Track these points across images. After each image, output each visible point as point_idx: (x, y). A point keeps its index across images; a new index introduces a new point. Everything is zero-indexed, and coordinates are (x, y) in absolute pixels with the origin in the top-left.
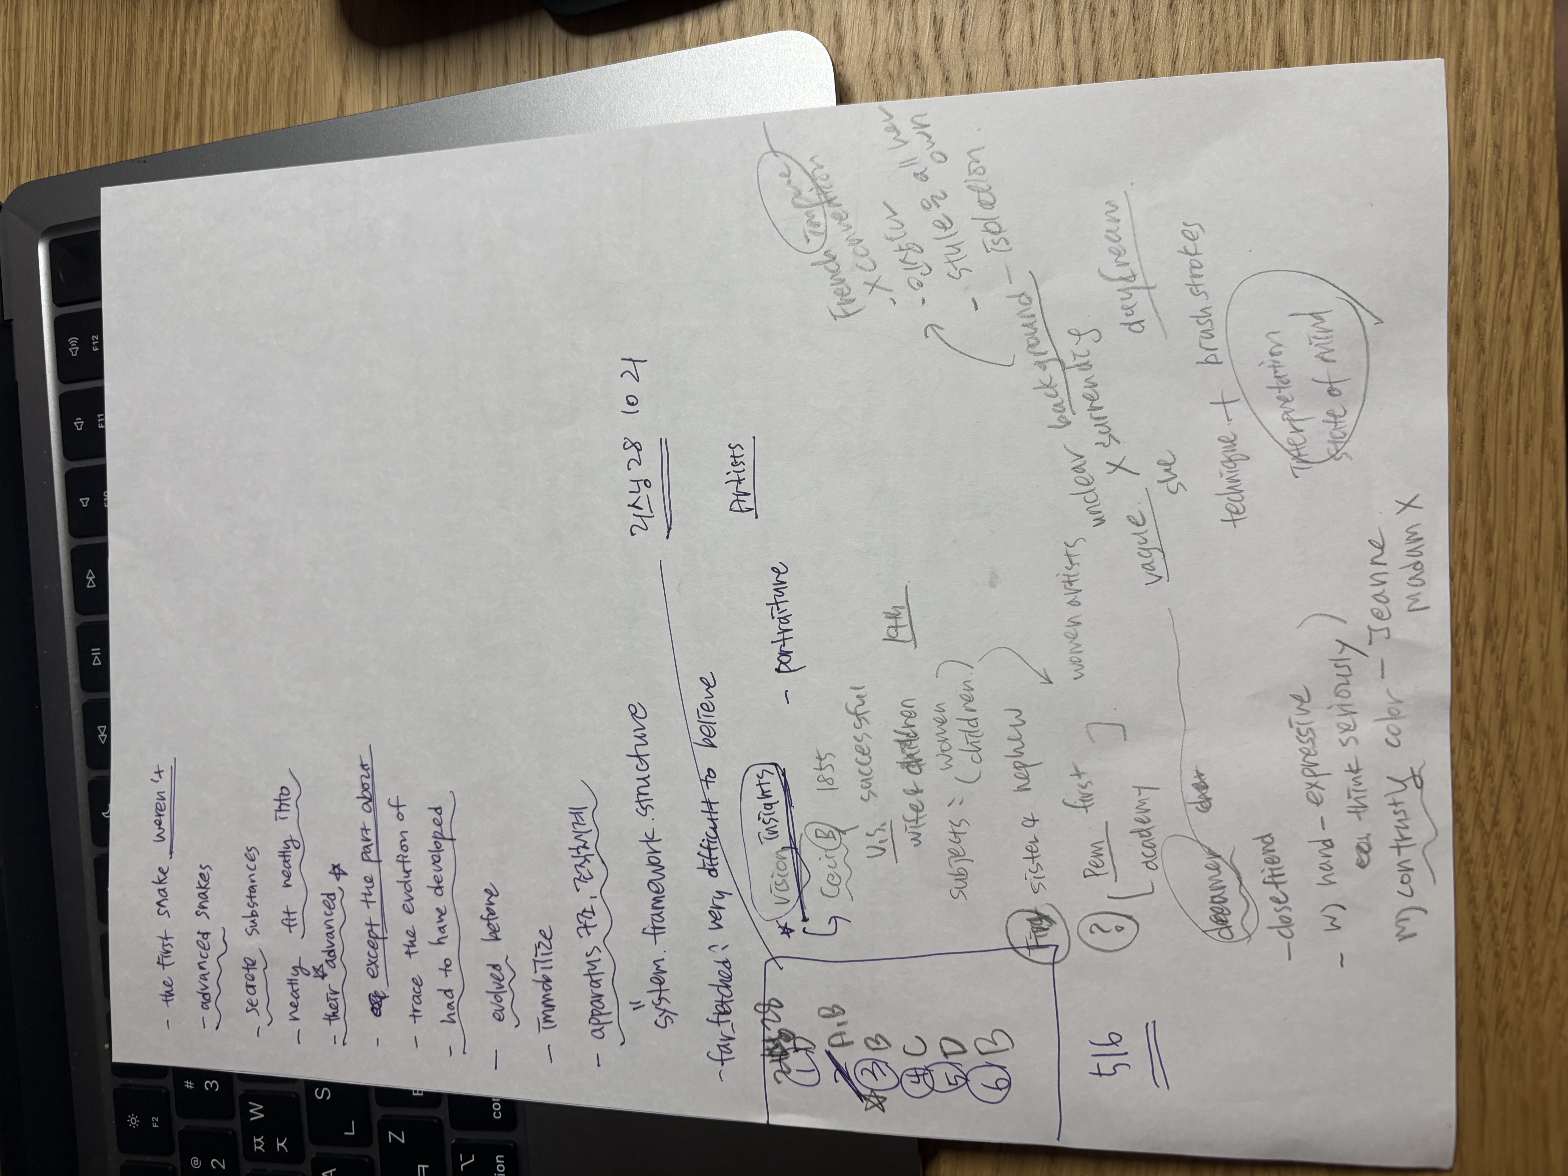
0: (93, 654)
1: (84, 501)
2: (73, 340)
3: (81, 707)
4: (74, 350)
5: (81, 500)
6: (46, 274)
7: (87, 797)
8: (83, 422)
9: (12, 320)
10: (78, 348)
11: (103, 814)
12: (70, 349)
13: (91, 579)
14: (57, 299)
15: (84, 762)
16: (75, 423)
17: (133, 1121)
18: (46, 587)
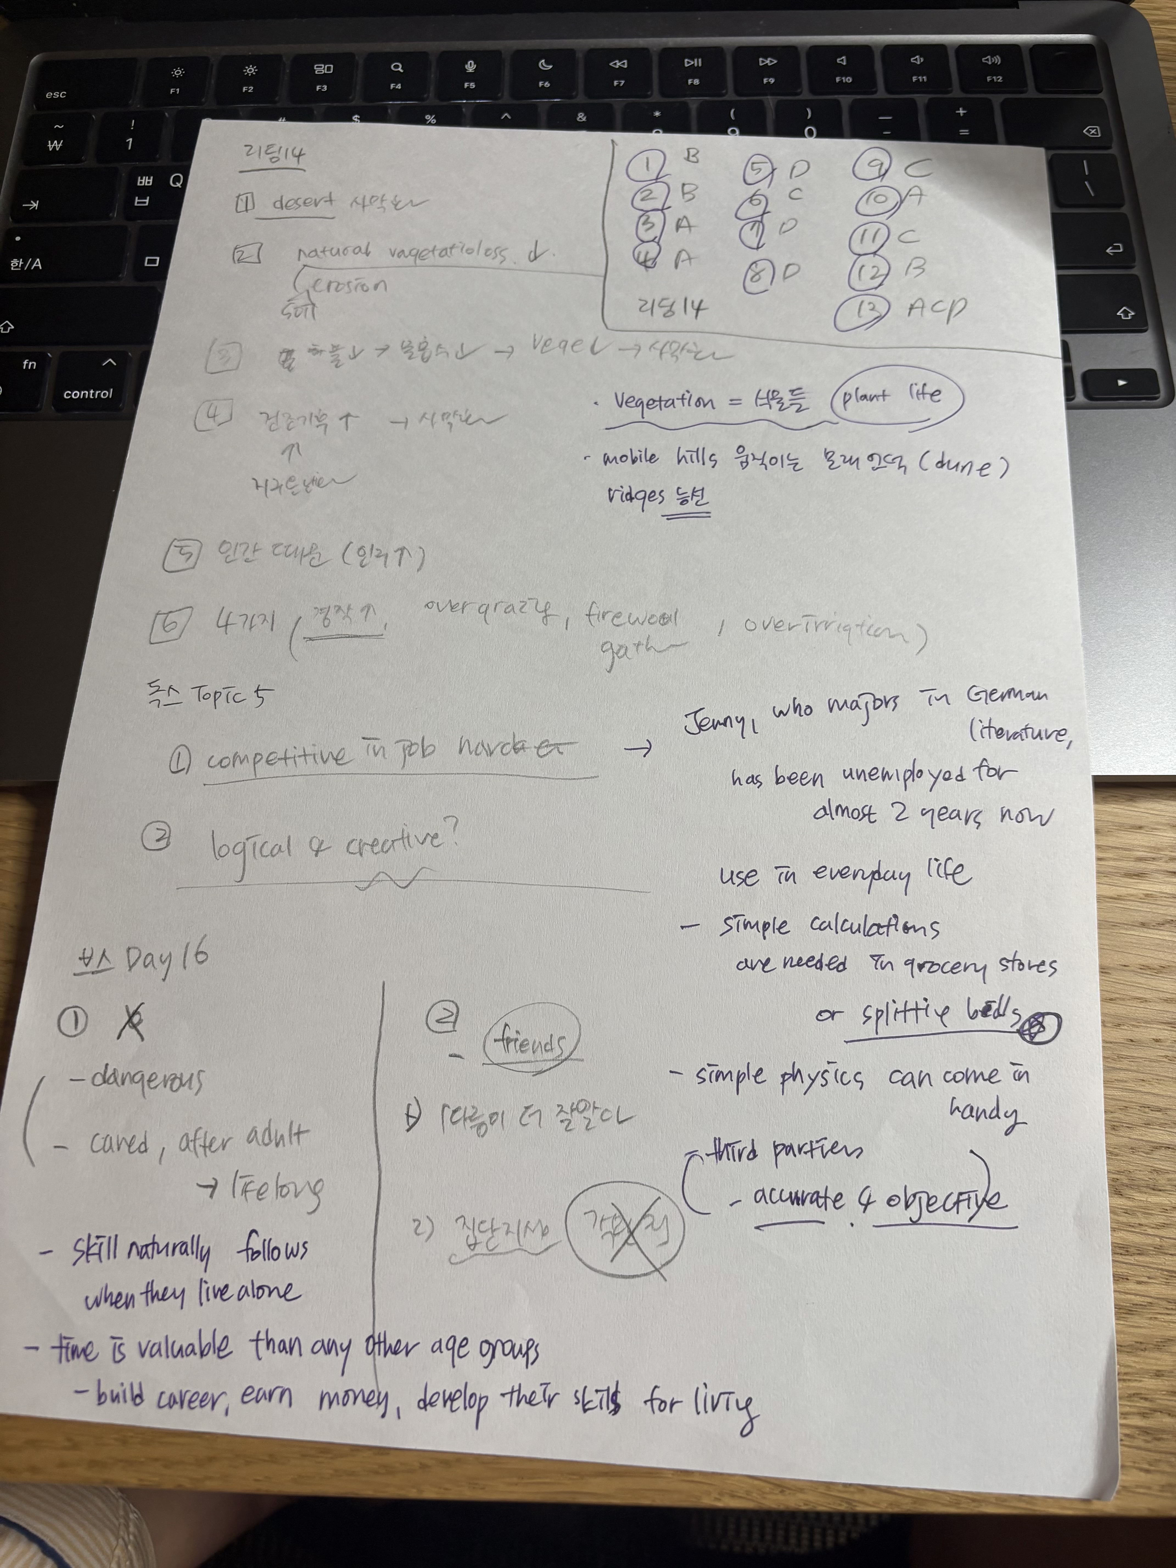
0: (696, 60)
1: (842, 60)
2: (998, 60)
3: (645, 46)
4: (988, 60)
5: (844, 57)
6: (1061, 40)
7: (559, 47)
8: (919, 63)
9: (1018, 8)
10: (990, 63)
11: (543, 61)
12: (989, 57)
13: (768, 62)
14: (1037, 49)
15: (592, 47)
16: (917, 57)
17: (251, 70)
18: (761, 23)
